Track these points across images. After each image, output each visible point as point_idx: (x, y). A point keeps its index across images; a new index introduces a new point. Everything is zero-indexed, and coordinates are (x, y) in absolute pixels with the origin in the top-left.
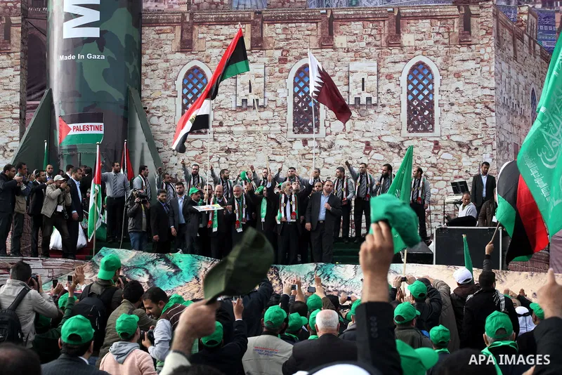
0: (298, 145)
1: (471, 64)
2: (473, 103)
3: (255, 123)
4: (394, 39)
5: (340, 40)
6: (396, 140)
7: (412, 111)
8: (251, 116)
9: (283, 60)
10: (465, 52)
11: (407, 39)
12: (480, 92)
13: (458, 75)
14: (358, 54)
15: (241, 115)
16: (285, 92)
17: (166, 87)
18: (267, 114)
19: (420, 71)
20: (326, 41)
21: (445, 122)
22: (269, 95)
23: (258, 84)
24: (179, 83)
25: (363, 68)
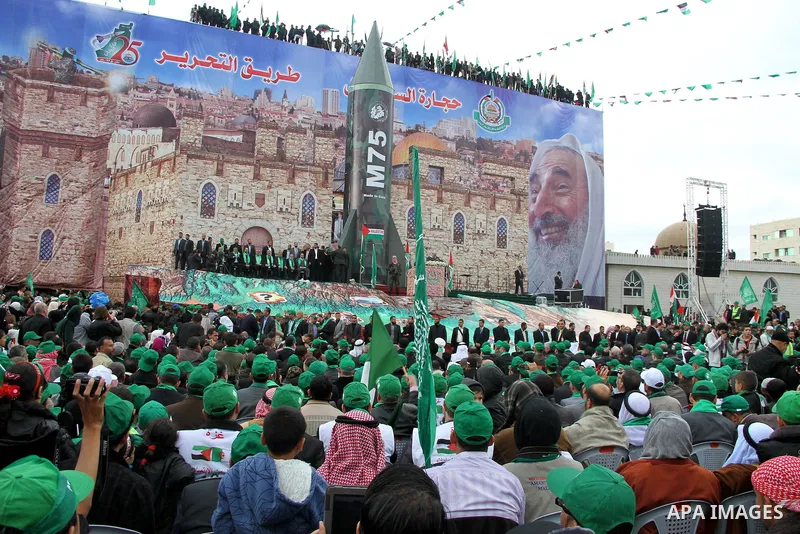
0: (455, 249)
1: (520, 222)
2: (520, 238)
3: (438, 237)
4: (493, 207)
5: (472, 204)
6: (492, 250)
7: (499, 239)
8: (438, 233)
9: (450, 209)
10: (518, 216)
11: (498, 207)
12: (523, 234)
13: (515, 226)
14: (479, 211)
15: (433, 232)
16: (451, 224)
17: (401, 215)
18: (443, 233)
19: (502, 221)
20: (467, 203)
21: (511, 245)
22: (445, 225)
23: (440, 219)
24: (407, 214)
25: (481, 217)
